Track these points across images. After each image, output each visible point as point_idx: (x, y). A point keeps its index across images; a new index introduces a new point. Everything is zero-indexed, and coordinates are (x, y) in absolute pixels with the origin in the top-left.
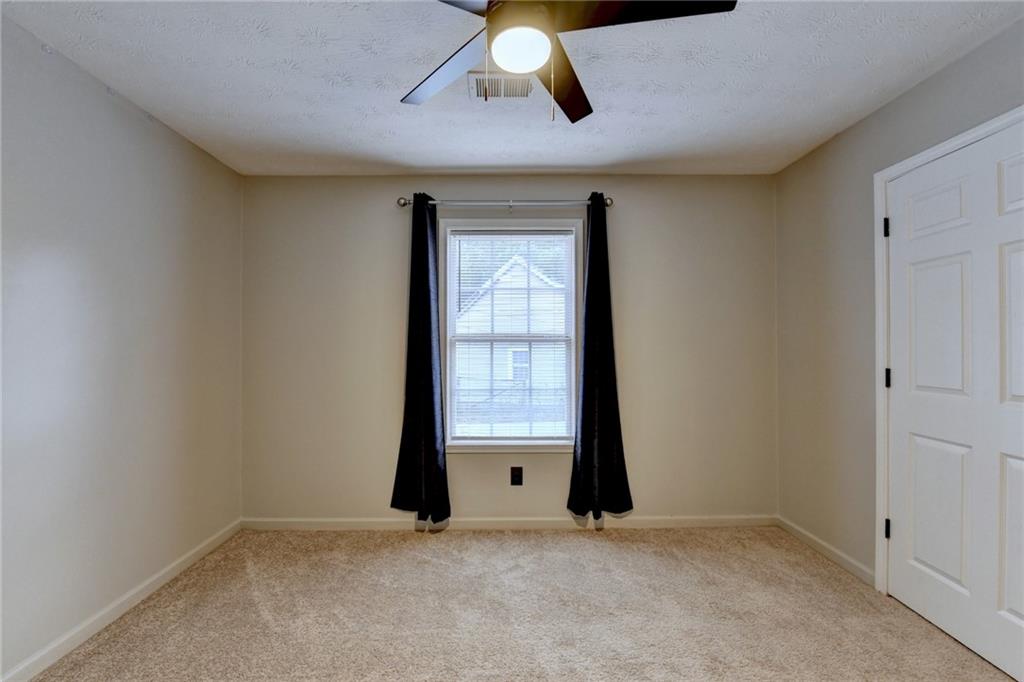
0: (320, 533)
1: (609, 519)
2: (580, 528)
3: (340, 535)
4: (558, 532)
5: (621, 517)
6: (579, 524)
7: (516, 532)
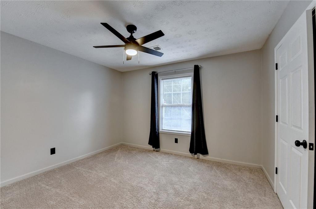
0: (135, 148)
1: (201, 156)
2: (192, 157)
3: (138, 148)
4: (186, 157)
5: (205, 156)
6: (192, 156)
7: (175, 155)
